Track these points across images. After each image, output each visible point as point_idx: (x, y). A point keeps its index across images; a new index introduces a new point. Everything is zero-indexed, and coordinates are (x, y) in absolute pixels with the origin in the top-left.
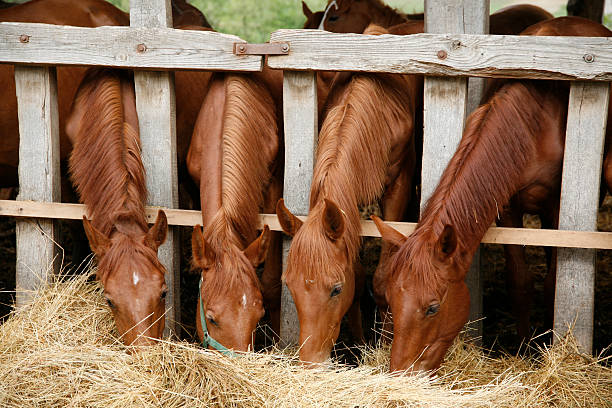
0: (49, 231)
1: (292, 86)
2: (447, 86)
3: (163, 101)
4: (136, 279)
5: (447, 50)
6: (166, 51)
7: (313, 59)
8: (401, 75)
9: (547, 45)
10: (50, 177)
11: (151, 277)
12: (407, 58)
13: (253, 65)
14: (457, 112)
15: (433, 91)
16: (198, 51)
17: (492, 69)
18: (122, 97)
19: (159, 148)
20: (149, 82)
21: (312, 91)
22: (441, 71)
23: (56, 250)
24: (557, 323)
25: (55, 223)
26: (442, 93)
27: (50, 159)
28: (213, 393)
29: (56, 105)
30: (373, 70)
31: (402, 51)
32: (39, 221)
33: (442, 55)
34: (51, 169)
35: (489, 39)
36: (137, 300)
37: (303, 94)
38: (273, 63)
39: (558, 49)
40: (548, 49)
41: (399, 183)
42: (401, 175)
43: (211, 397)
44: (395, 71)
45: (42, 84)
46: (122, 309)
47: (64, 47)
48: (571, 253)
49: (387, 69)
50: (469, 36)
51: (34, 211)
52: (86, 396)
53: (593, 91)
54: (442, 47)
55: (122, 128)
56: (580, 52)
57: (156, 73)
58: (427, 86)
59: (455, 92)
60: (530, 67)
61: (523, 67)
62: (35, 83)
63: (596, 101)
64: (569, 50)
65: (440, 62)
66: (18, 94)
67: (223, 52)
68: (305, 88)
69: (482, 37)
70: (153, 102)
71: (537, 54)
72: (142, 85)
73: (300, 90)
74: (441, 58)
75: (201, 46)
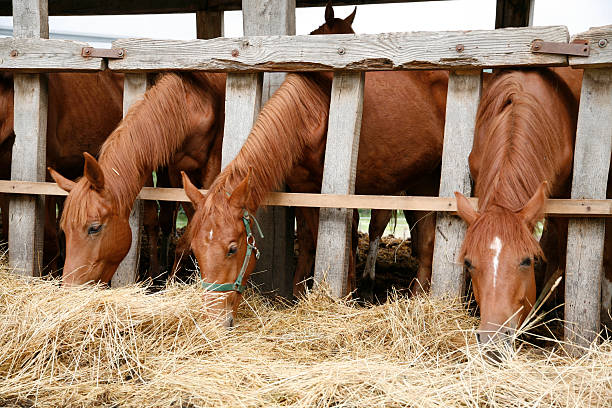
1: (130, 84)
2: (243, 82)
3: (35, 97)
5: (239, 50)
6: (32, 56)
7: (141, 61)
9: (311, 42)
12: (209, 57)
13: (96, 65)
14: (250, 102)
15: (233, 85)
16: (56, 54)
17: (272, 63)
20: (24, 83)
22: (235, 66)
24: (317, 272)
26: (239, 87)
30: (185, 68)
31: (206, 51)
37: (138, 90)
38: (112, 66)
39: (320, 45)
40: (313, 45)
44: (201, 69)
48: (330, 214)
49: (195, 67)
50: (255, 37)
53: (349, 82)
54: (236, 47)
56: (335, 46)
57: (30, 74)
58: (229, 82)
59: (249, 86)
60: (299, 60)
61: (294, 60)
63: (351, 90)
64: (325, 45)
65: (233, 59)
67: (74, 55)
68: (140, 85)
69: (264, 37)
70: (27, 97)
71: (305, 50)
72: (20, 86)
73: (136, 88)
74: (235, 55)
75: (59, 51)
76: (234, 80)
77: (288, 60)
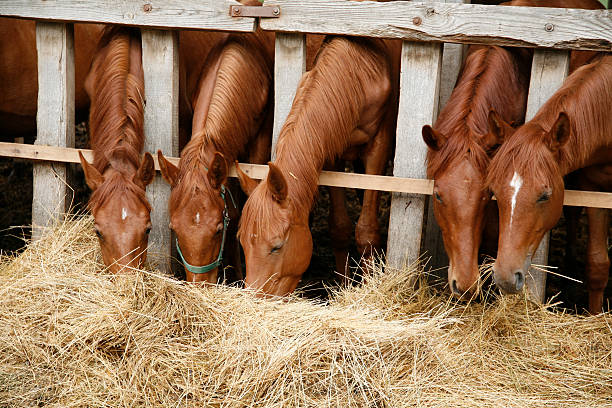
0: (62, 174)
1: (283, 47)
2: (422, 51)
3: (167, 57)
4: (125, 215)
5: (422, 17)
6: (169, 12)
7: (301, 22)
8: (381, 39)
9: (511, 14)
10: (64, 125)
11: (138, 214)
12: (385, 23)
13: (247, 26)
14: (430, 75)
15: (409, 55)
16: (198, 12)
17: (462, 35)
18: (130, 52)
19: (161, 100)
20: (154, 40)
21: (301, 53)
22: (416, 36)
23: (68, 191)
25: (68, 166)
26: (417, 57)
27: (65, 108)
28: (175, 316)
29: (71, 59)
30: (354, 34)
31: (381, 16)
32: (53, 164)
33: (418, 22)
34: (65, 117)
35: (460, 8)
36: (124, 234)
37: (293, 54)
38: (265, 25)
39: (522, 19)
40: (514, 18)
41: (378, 141)
42: (380, 133)
43: (173, 319)
44: (374, 36)
45: (60, 39)
46: (109, 240)
47: (78, 5)
49: (367, 34)
50: (442, 4)
51: (49, 155)
52: (65, 314)
53: (554, 59)
54: (418, 14)
55: (125, 79)
56: (542, 21)
57: (161, 32)
58: (405, 50)
59: (430, 57)
60: (495, 34)
61: (490, 34)
62: (53, 38)
63: (556, 68)
64: (528, 19)
65: (415, 28)
66: (38, 48)
67: (220, 13)
68: (295, 49)
69: (454, 5)
70: (158, 58)
71: (502, 23)
72: (148, 42)
73: (290, 51)
74: (416, 24)
75: (201, 7)
76: (412, 48)
77: (484, 34)
